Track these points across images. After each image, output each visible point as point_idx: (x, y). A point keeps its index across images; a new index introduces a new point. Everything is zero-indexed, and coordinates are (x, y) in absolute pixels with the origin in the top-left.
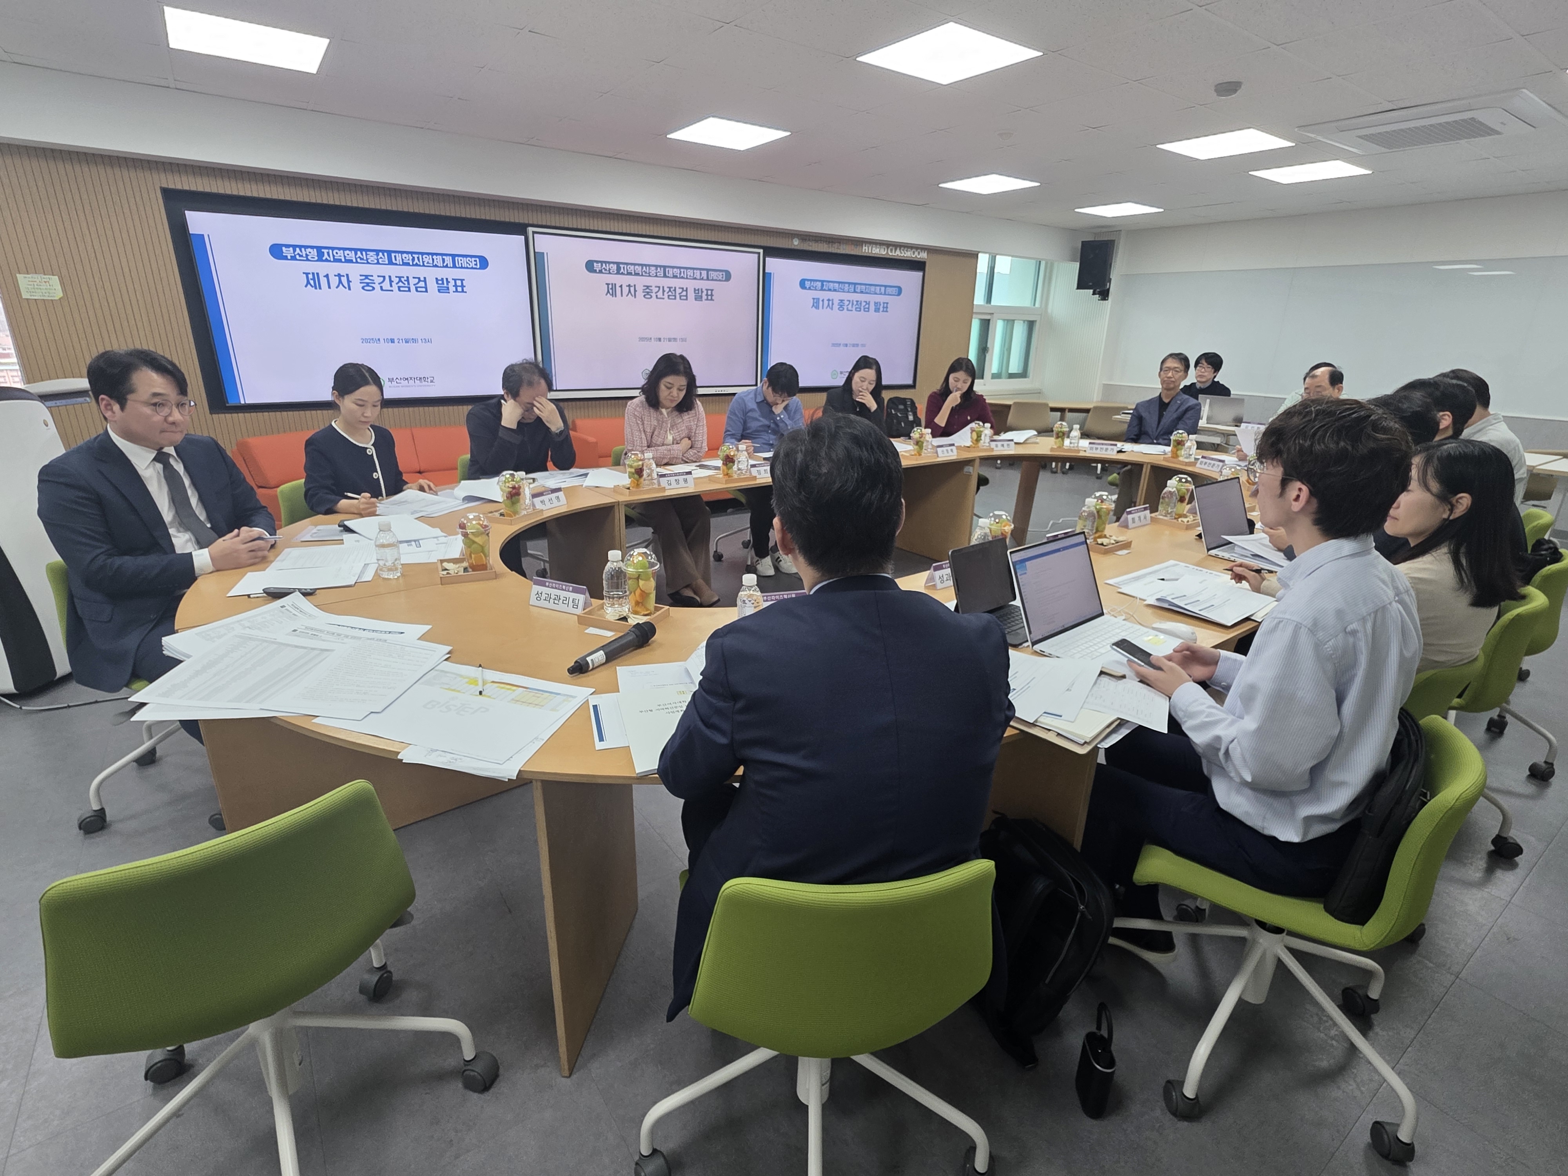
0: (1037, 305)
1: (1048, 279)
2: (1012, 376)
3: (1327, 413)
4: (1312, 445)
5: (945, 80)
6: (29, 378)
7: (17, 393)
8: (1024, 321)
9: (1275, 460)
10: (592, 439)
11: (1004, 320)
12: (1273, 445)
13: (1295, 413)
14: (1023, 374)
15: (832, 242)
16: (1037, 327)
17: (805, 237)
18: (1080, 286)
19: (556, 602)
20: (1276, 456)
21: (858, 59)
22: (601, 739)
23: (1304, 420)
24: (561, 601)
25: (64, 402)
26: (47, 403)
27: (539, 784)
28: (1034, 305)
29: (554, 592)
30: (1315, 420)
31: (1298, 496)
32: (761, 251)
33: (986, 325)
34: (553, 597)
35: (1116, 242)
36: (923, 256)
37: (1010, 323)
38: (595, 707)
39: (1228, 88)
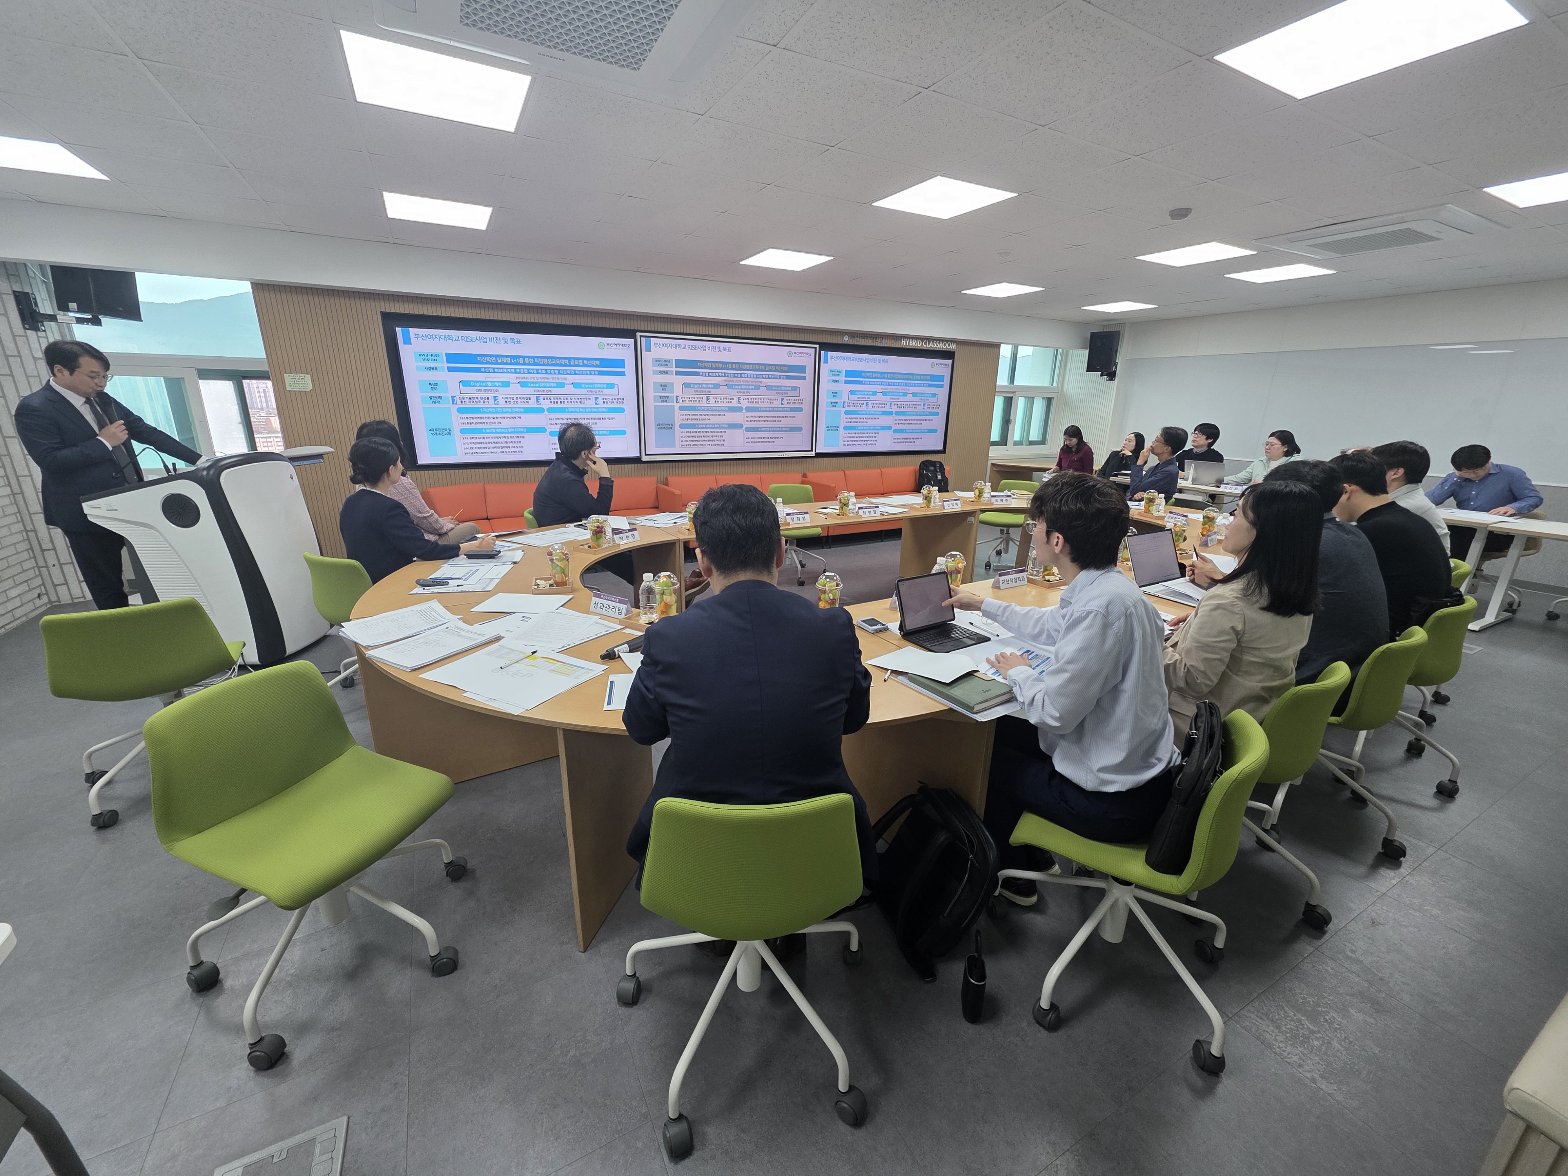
0: (1054, 385)
1: (1064, 364)
2: (1032, 443)
3: (1070, 484)
4: (1060, 507)
5: (945, 217)
6: (287, 446)
7: (275, 456)
8: (1044, 398)
9: (1041, 519)
10: (677, 492)
11: (1025, 397)
12: (1038, 507)
13: (1050, 485)
14: (1043, 442)
15: (876, 338)
16: (1054, 403)
17: (853, 334)
18: (1089, 369)
19: (607, 610)
20: (1041, 515)
21: (873, 204)
22: (609, 704)
23: (1055, 489)
24: (610, 609)
25: (309, 462)
26: (293, 463)
27: (562, 732)
28: (1052, 385)
29: (606, 602)
30: (1062, 489)
31: (1058, 542)
32: (817, 346)
33: (1009, 403)
34: (605, 606)
35: (1121, 333)
36: (953, 347)
37: (1030, 400)
38: (612, 682)
39: (1180, 213)
